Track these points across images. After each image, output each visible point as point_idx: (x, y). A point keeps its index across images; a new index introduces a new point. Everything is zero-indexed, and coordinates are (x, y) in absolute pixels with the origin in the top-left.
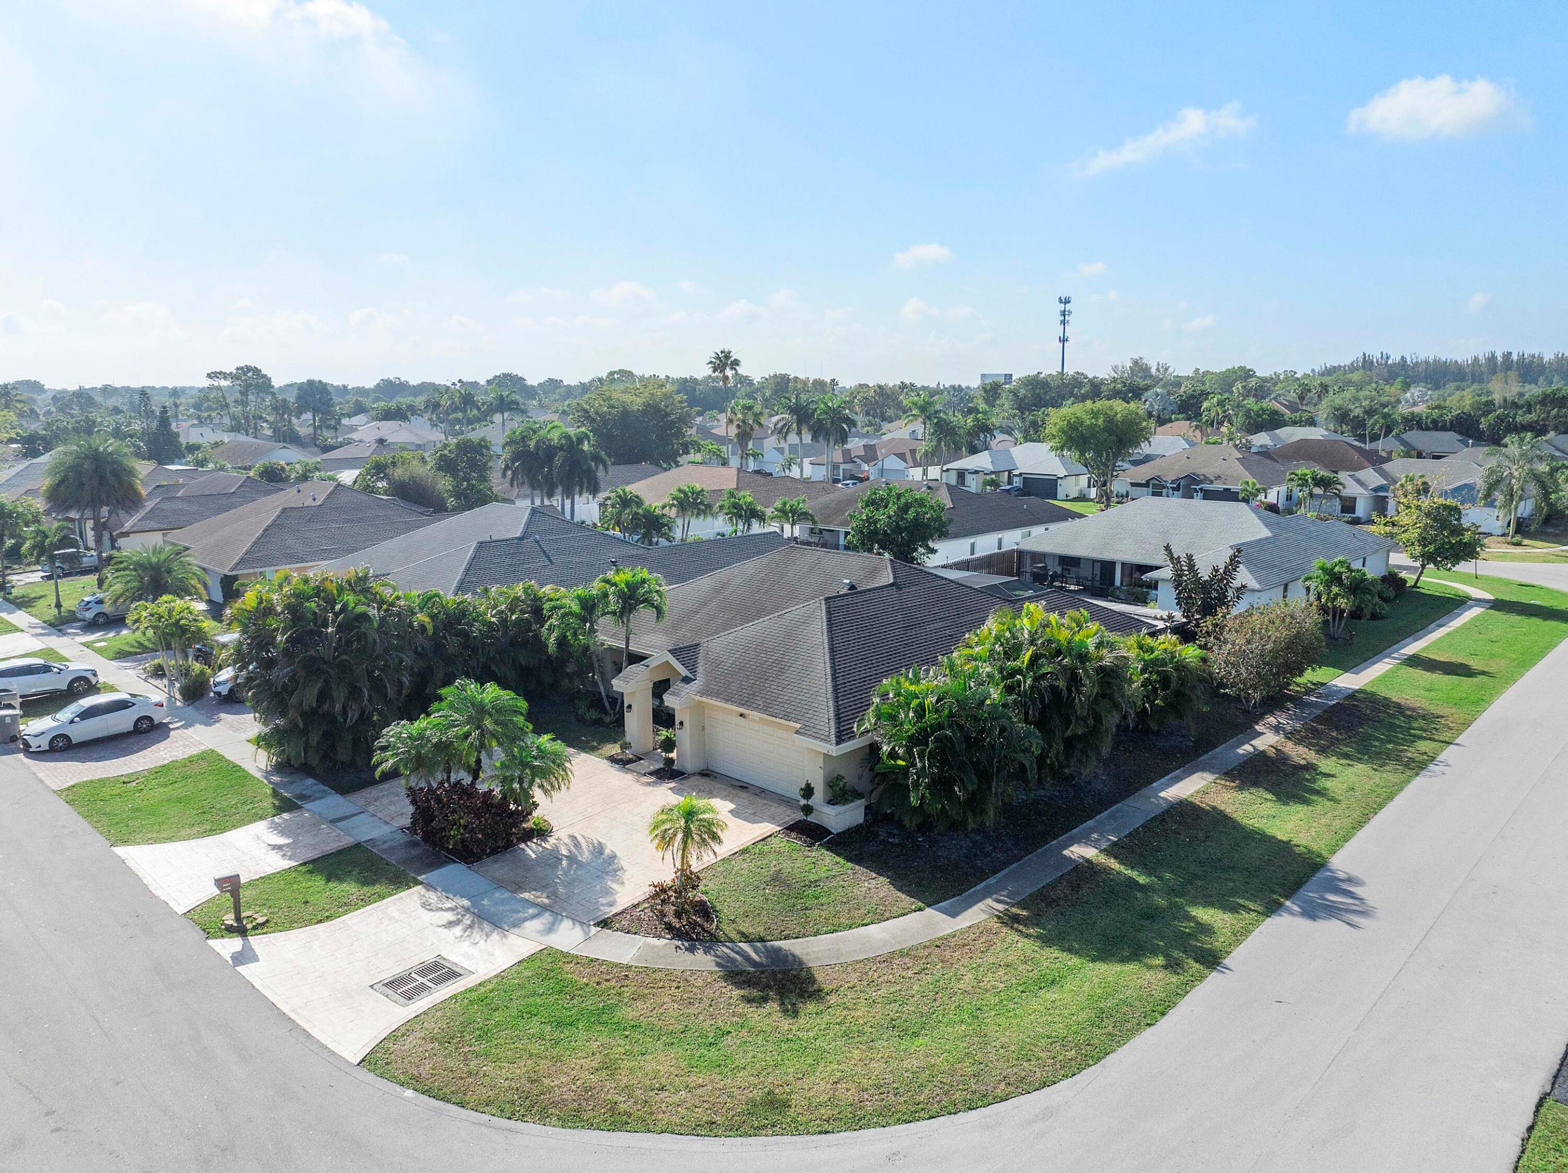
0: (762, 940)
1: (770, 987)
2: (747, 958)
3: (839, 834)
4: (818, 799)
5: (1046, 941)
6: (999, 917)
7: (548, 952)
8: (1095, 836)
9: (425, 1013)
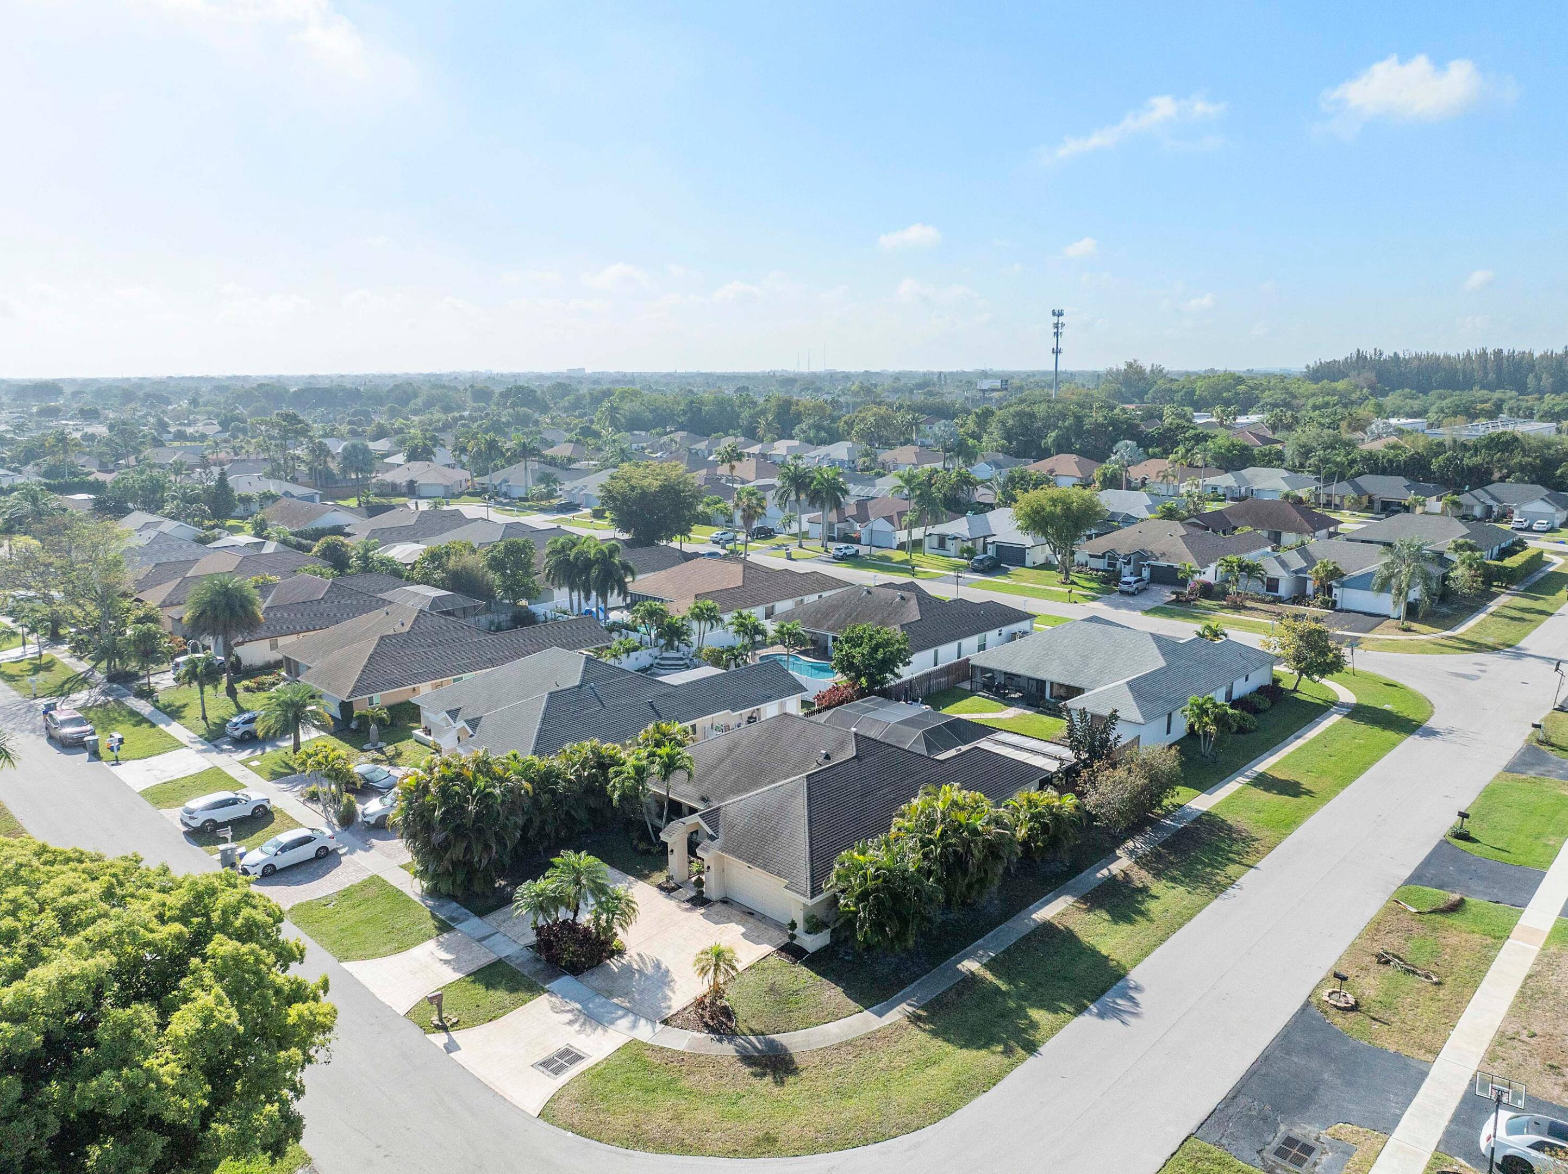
0: (763, 1034)
1: (766, 1066)
2: (754, 1047)
3: (813, 954)
4: (799, 930)
6: (908, 1017)
7: (634, 1042)
8: (981, 952)
9: (568, 1084)
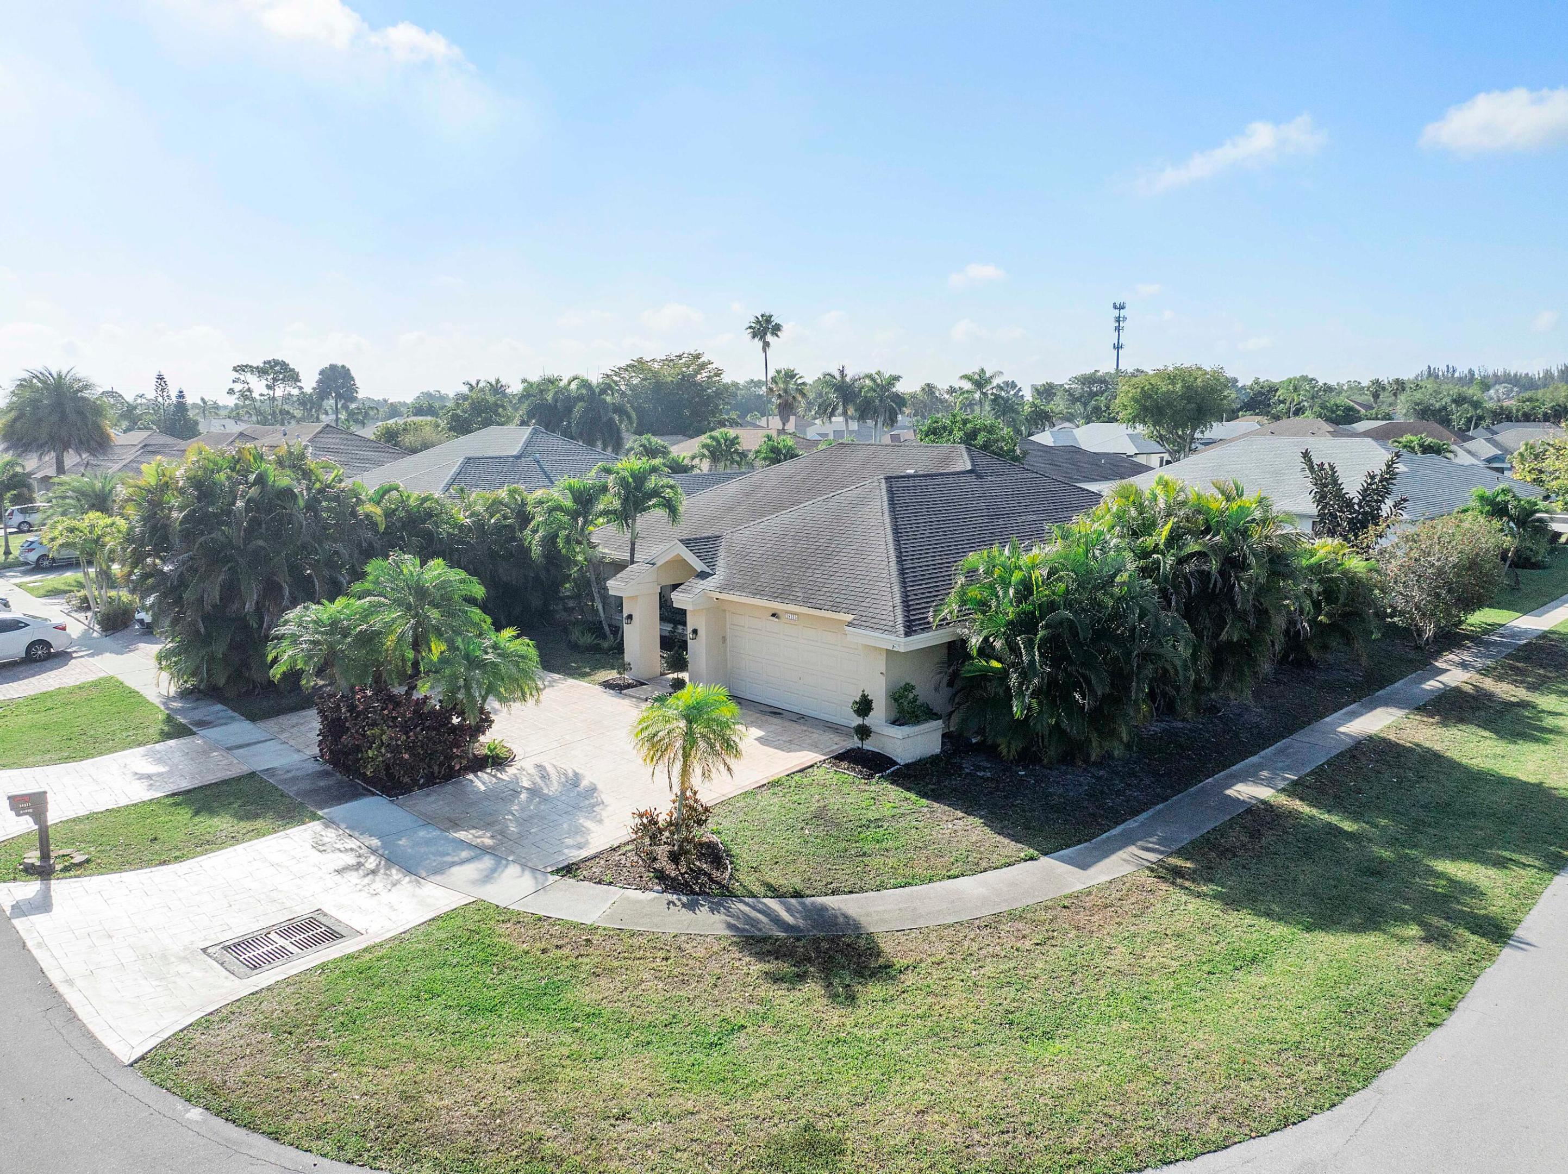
0: (797, 895)
1: (809, 960)
2: (777, 920)
3: (907, 766)
4: (878, 717)
5: (1231, 902)
6: (1152, 870)
7: (480, 906)
8: (1265, 774)
